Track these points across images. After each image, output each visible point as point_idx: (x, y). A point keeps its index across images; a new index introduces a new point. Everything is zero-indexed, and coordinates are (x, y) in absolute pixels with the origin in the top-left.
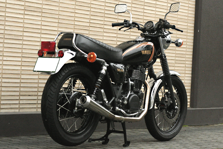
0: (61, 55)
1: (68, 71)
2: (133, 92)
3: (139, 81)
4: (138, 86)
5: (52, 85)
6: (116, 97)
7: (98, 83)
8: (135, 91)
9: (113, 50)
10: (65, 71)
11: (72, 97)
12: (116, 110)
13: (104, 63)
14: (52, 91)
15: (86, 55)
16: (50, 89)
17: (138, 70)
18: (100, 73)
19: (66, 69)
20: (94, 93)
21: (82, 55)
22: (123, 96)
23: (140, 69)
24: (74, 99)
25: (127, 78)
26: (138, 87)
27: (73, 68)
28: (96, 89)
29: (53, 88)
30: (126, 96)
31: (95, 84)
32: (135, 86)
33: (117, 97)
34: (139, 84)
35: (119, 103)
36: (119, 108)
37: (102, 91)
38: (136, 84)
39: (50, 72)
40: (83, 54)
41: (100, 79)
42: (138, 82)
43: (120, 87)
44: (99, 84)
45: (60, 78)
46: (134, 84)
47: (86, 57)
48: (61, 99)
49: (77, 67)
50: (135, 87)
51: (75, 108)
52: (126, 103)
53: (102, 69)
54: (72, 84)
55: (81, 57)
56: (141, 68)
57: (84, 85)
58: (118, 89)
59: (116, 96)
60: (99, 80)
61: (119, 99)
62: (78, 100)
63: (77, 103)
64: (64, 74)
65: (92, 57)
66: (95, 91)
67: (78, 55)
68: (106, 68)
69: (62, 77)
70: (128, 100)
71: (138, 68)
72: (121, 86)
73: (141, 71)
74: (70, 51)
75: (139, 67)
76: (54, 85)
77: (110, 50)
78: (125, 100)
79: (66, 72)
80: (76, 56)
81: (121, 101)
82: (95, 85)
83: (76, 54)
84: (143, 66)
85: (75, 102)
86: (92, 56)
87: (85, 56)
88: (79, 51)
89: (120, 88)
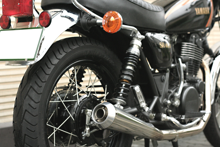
0: (46, 22)
1: (64, 54)
2: (187, 82)
3: (193, 62)
4: (193, 70)
5: (31, 87)
6: (160, 96)
7: (127, 73)
8: (188, 79)
9: (149, 7)
10: (58, 54)
11: (78, 106)
12: (162, 120)
13: (135, 33)
14: (32, 100)
15: (100, 19)
16: (27, 97)
17: (192, 42)
18: (129, 54)
19: (61, 51)
20: (121, 95)
21: (91, 19)
22: (171, 92)
23: (193, 40)
24: (82, 111)
25: (173, 58)
26: (193, 72)
27: (74, 47)
28: (124, 85)
29: (34, 93)
30: (177, 91)
31: (122, 76)
32: (189, 70)
33: (162, 95)
34: (193, 67)
35: (165, 105)
36: (168, 115)
37: (137, 88)
38: (189, 68)
39: (24, 59)
40: (94, 17)
41: (131, 65)
42: (193, 64)
43: (165, 75)
44: (128, 75)
45: (49, 72)
46: (187, 67)
47: (101, 24)
48: (56, 112)
49: (82, 45)
50: (189, 73)
51: (85, 128)
52: (179, 104)
53: (132, 46)
54: (75, 81)
55: (89, 24)
56: (196, 39)
57: (99, 78)
58: (163, 81)
59: (161, 93)
60: (128, 67)
61: (165, 98)
62: (89, 111)
63: (88, 119)
64: (55, 61)
65: (113, 22)
66: (122, 90)
67: (84, 20)
68: (141, 43)
69: (52, 67)
70: (181, 99)
71: (191, 40)
72: (168, 75)
73: (196, 43)
74: (65, 13)
75: (192, 38)
76: (36, 87)
77: (145, 8)
78: (176, 99)
79: (60, 57)
80: (79, 22)
81: (169, 102)
82: (122, 79)
83: (79, 18)
84: (198, 36)
85: (84, 116)
86: (112, 19)
87: (98, 21)
88: (84, 13)
89: (165, 78)
